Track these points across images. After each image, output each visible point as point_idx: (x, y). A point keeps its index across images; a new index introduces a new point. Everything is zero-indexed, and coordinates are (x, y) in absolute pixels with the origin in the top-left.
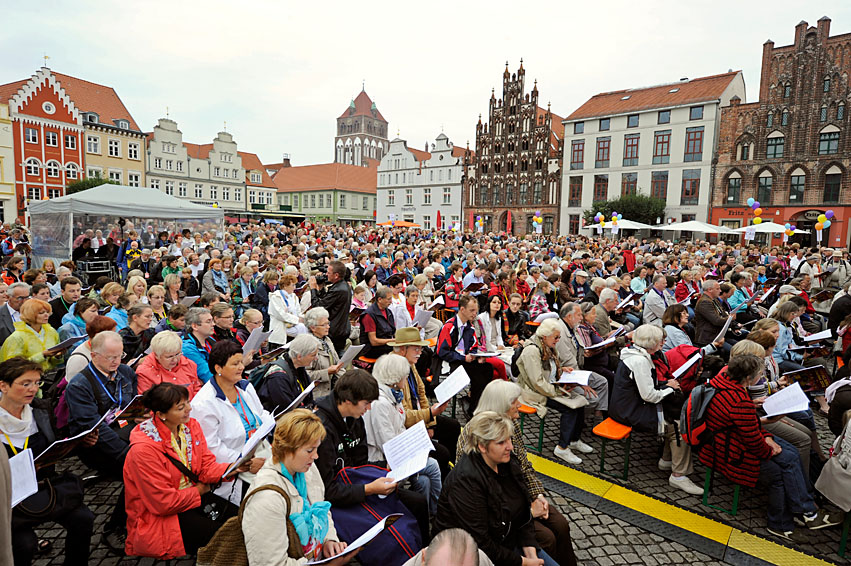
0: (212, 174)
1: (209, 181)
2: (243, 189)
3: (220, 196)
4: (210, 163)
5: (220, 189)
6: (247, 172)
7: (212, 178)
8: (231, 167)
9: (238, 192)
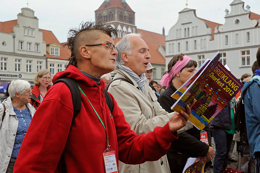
0: (17, 47)
1: (14, 54)
2: (44, 61)
3: (23, 69)
4: (14, 37)
5: (24, 62)
6: (48, 45)
7: (17, 52)
8: (33, 41)
9: (39, 65)
